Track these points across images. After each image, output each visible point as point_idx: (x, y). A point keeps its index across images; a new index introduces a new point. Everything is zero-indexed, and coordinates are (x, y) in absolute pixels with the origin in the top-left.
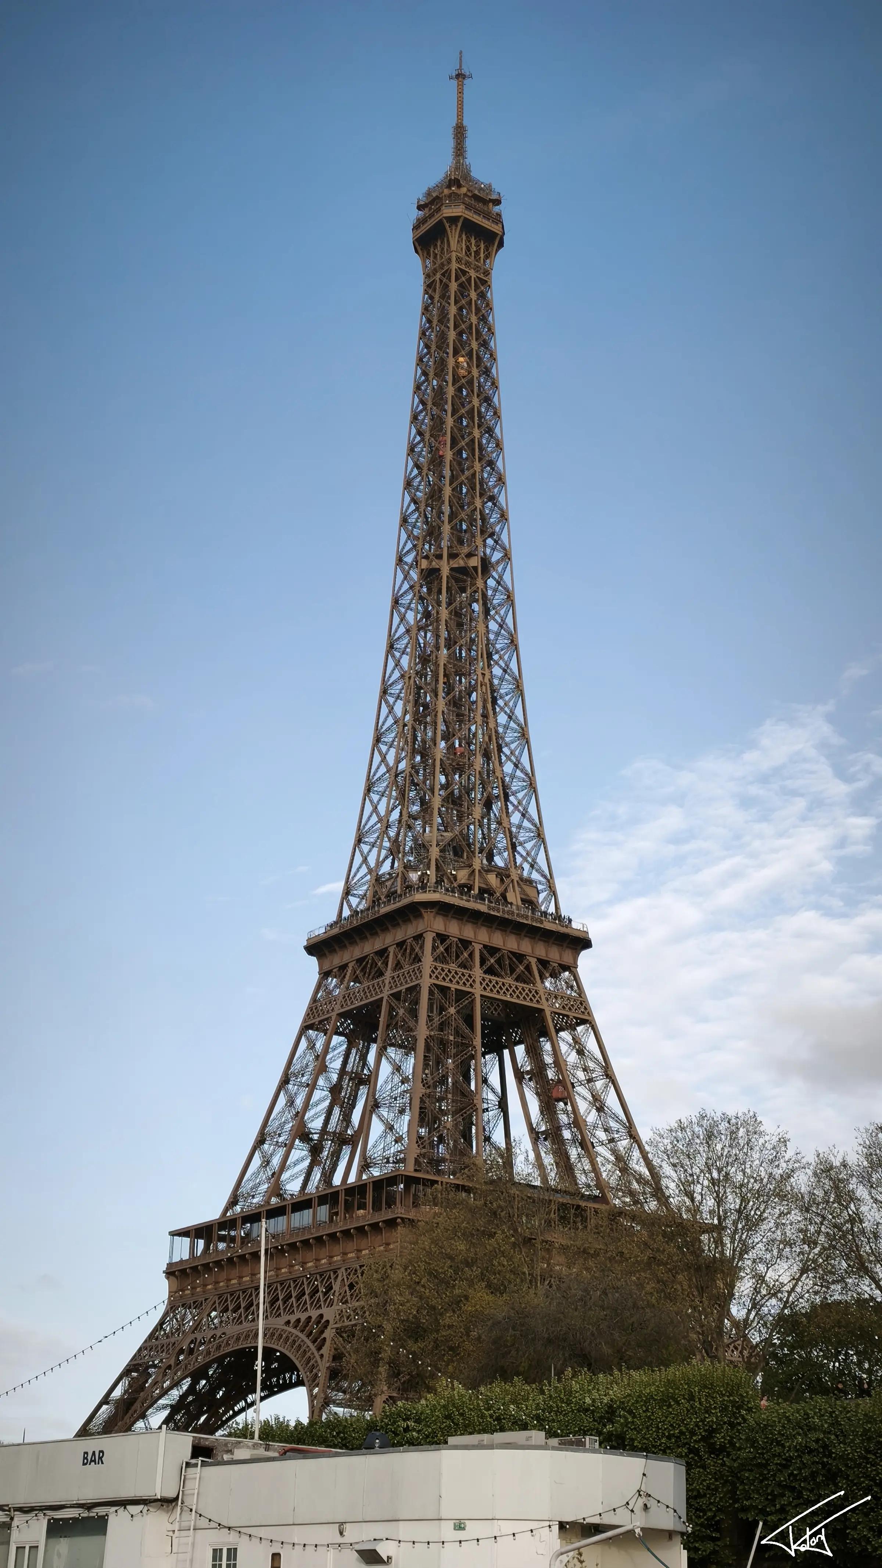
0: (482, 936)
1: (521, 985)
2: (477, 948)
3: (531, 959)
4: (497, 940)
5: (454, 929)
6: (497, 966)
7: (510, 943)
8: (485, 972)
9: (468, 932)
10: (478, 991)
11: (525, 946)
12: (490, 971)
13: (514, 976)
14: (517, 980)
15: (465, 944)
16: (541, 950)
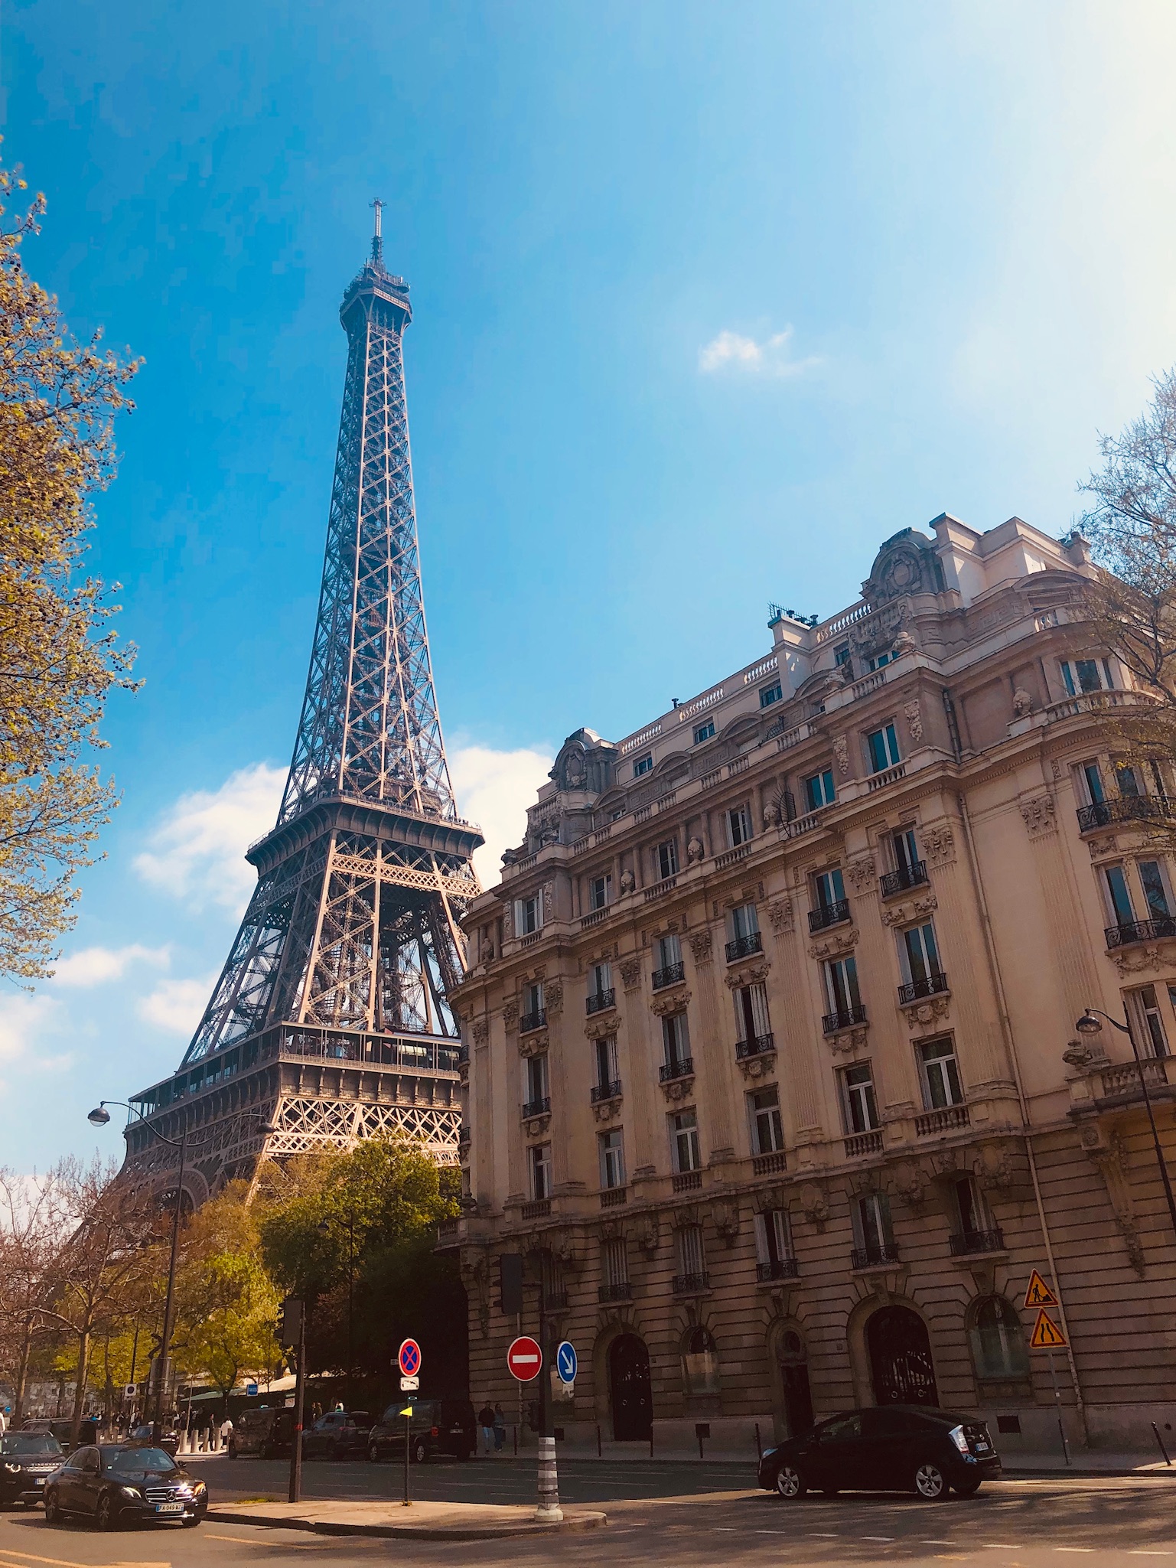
0: (383, 834)
1: (419, 873)
2: (380, 843)
3: (429, 852)
4: (397, 836)
5: (356, 827)
6: (398, 858)
7: (410, 840)
8: (386, 862)
9: (369, 830)
10: (378, 878)
11: (424, 843)
12: (389, 861)
13: (414, 865)
14: (415, 868)
15: (369, 840)
16: (437, 845)
